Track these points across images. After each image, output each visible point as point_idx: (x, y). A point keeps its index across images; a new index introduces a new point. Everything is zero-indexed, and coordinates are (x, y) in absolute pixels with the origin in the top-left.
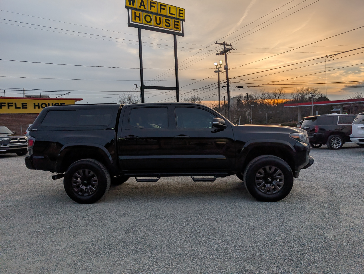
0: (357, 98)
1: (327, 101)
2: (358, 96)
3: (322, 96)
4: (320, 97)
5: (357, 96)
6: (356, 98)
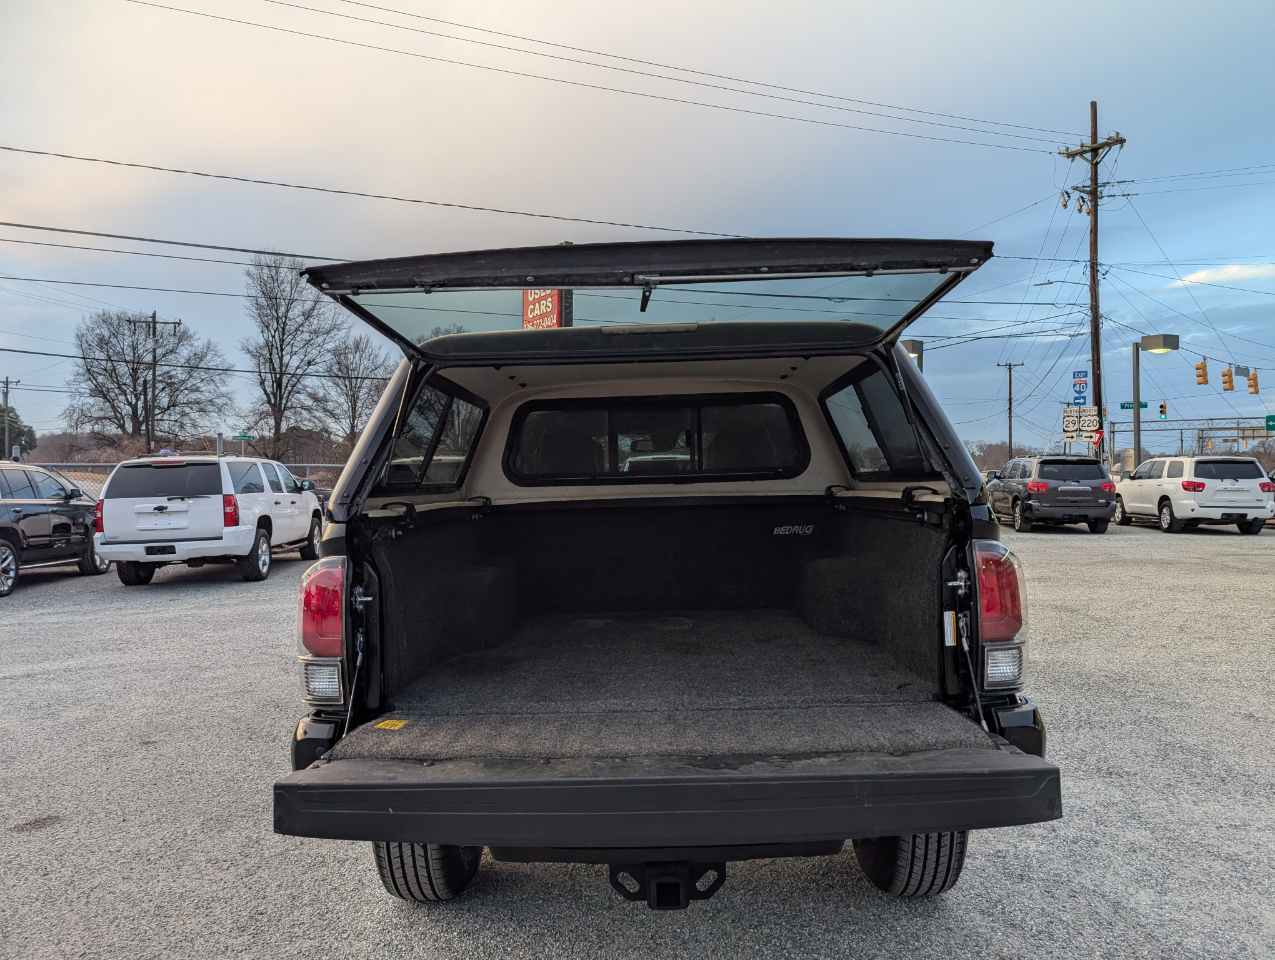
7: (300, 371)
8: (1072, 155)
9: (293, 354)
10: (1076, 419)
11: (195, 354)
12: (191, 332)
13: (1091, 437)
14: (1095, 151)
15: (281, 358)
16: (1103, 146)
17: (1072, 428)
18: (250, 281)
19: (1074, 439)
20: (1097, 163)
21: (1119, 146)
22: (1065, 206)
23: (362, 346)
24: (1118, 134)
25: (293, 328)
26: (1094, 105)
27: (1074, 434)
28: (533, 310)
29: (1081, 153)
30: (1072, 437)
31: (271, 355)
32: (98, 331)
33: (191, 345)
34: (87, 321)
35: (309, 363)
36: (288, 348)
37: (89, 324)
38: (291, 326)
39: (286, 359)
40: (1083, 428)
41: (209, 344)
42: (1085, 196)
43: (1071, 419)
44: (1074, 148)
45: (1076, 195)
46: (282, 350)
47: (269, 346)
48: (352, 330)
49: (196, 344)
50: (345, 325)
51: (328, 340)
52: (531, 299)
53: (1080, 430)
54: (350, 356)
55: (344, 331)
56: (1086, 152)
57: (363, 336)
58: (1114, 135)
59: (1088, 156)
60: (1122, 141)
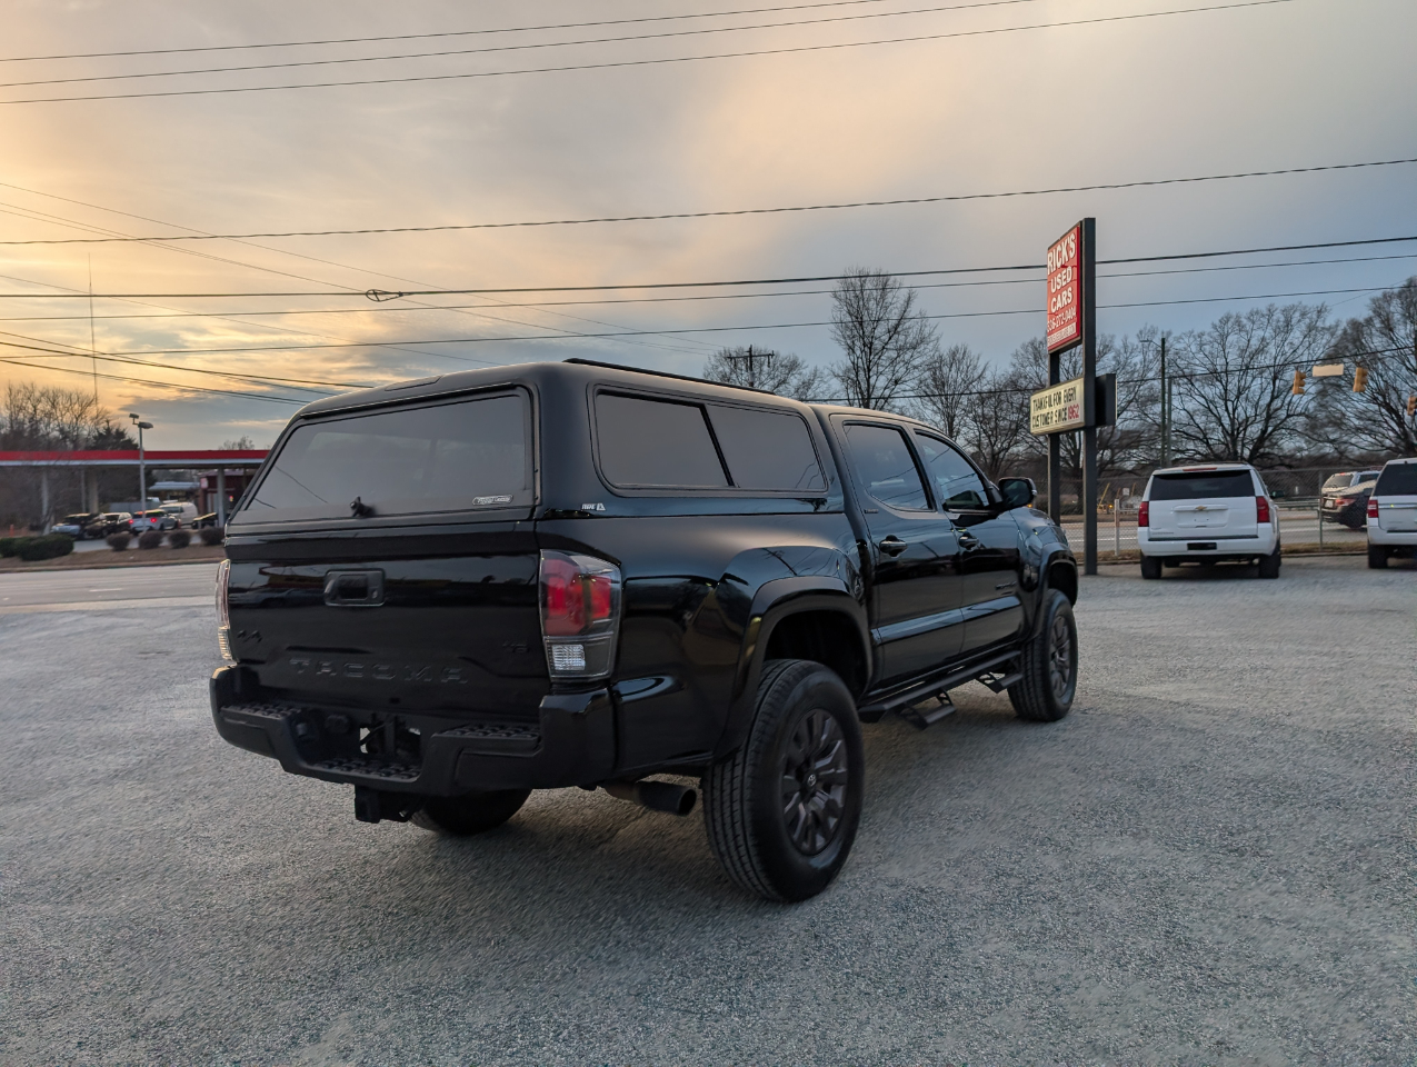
0: (240, 445)
1: (131, 449)
2: (244, 441)
3: (108, 430)
4: (102, 431)
5: (238, 440)
6: (237, 448)
7: (887, 392)
9: (879, 374)
11: (803, 383)
12: (800, 361)
15: (868, 380)
18: (837, 303)
23: (959, 356)
25: (879, 347)
28: (1055, 304)
31: (857, 376)
32: (721, 369)
33: (800, 374)
34: (713, 359)
35: (896, 382)
36: (875, 369)
37: (713, 363)
38: (877, 344)
39: (872, 381)
41: (816, 371)
46: (869, 370)
47: (856, 368)
48: (940, 342)
49: (804, 371)
50: (933, 338)
51: (916, 355)
52: (1053, 291)
54: (946, 369)
55: (931, 344)
57: (960, 346)
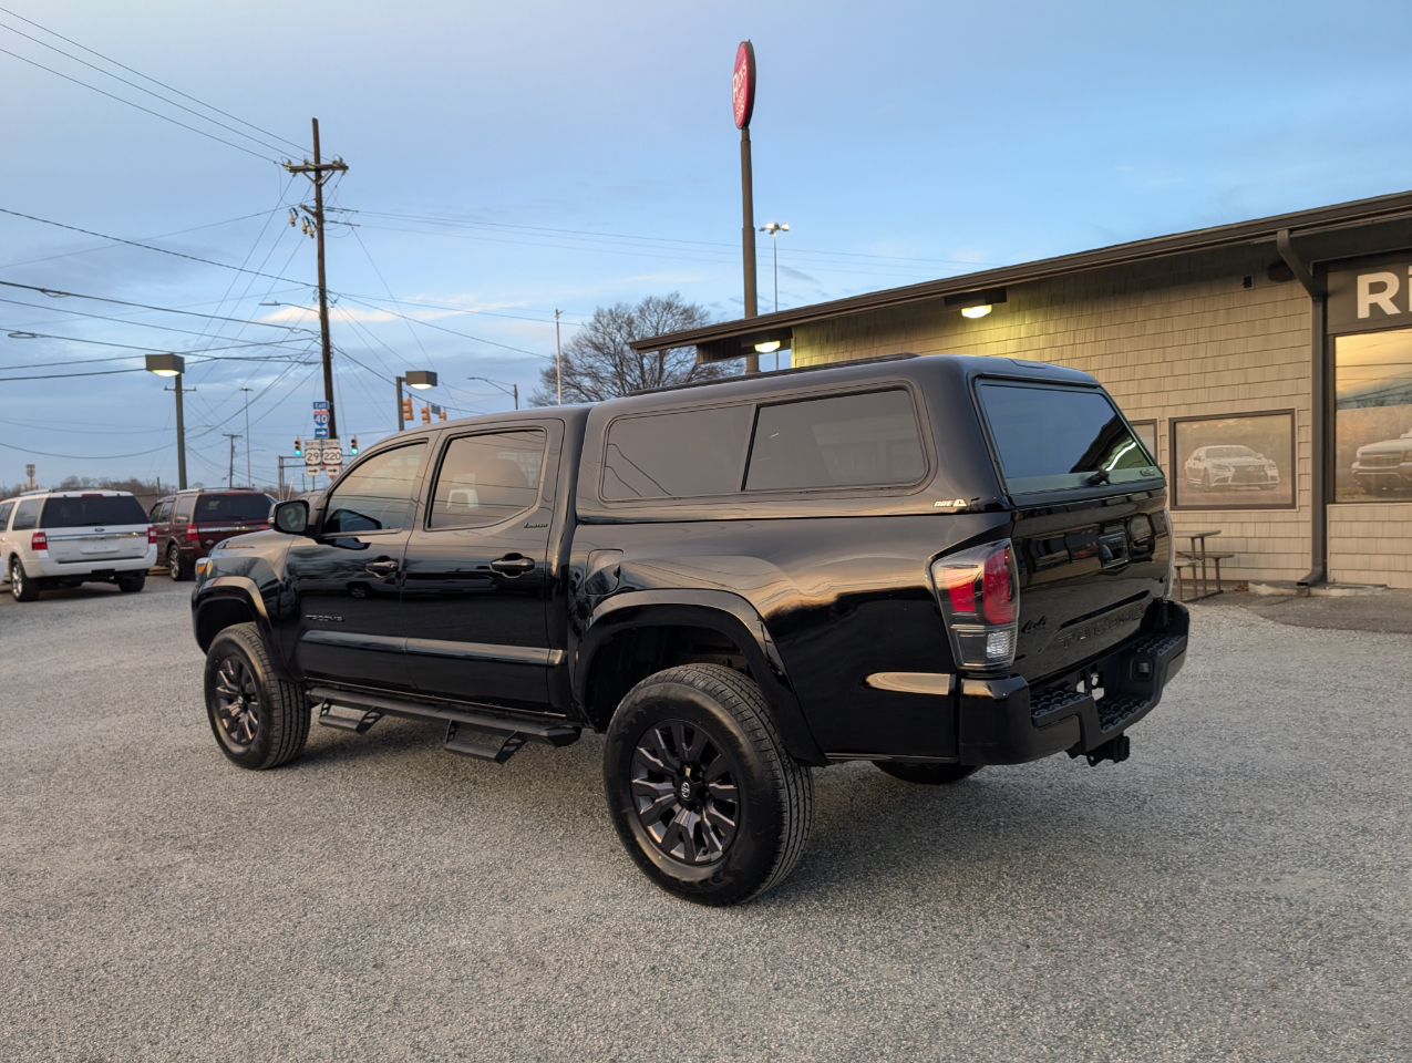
8: (294, 170)
10: (317, 451)
13: (335, 471)
14: (318, 171)
16: (327, 168)
17: (314, 461)
19: (317, 473)
20: (321, 185)
21: (341, 172)
22: (293, 224)
24: (341, 159)
26: (315, 122)
27: (317, 468)
29: (304, 170)
30: (315, 471)
40: (326, 462)
42: (310, 217)
43: (313, 452)
44: (298, 163)
45: (302, 213)
53: (324, 464)
56: (310, 170)
58: (337, 159)
59: (312, 175)
60: (344, 168)
